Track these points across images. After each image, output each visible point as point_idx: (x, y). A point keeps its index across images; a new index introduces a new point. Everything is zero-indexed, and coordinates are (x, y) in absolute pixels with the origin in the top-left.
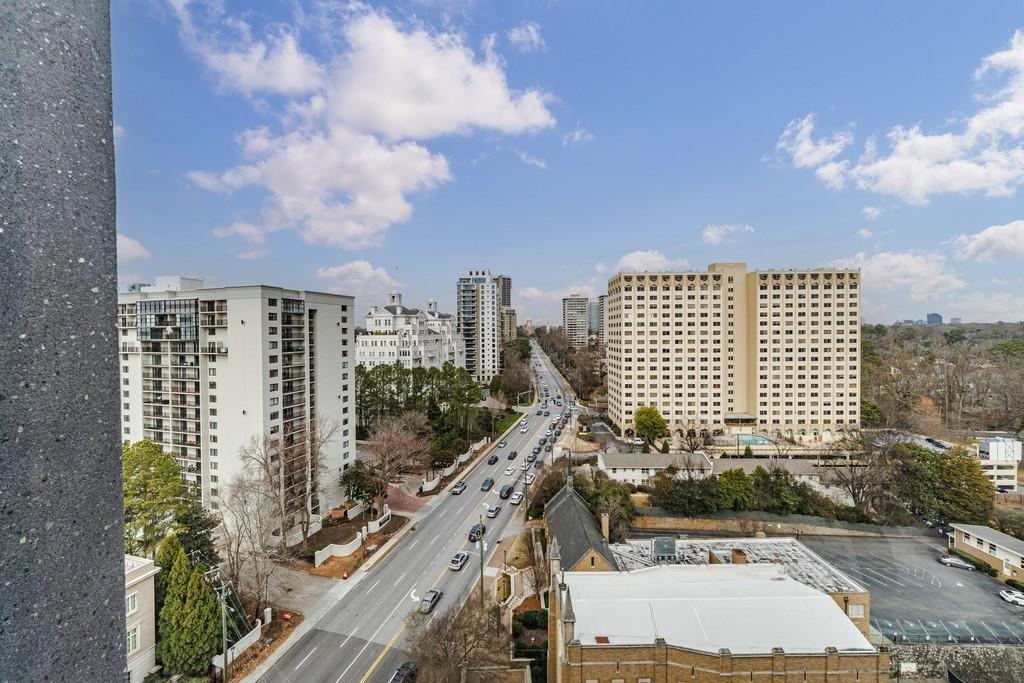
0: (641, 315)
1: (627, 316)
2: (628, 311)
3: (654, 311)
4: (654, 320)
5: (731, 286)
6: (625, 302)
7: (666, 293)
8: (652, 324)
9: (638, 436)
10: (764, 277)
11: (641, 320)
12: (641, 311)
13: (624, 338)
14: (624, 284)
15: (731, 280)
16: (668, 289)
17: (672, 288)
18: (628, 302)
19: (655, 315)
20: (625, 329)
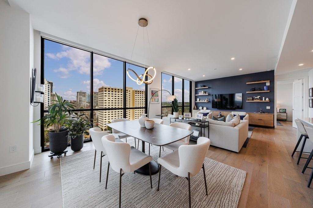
0: (109, 98)
1: (105, 98)
2: (105, 97)
3: (112, 97)
4: (112, 100)
5: (130, 93)
6: (104, 95)
7: (116, 93)
8: (112, 101)
9: (108, 130)
10: (136, 91)
11: (109, 99)
12: (109, 97)
13: (104, 104)
14: (104, 90)
15: (130, 91)
16: (116, 92)
17: (117, 92)
18: (105, 95)
19: (113, 98)
20: (104, 102)
